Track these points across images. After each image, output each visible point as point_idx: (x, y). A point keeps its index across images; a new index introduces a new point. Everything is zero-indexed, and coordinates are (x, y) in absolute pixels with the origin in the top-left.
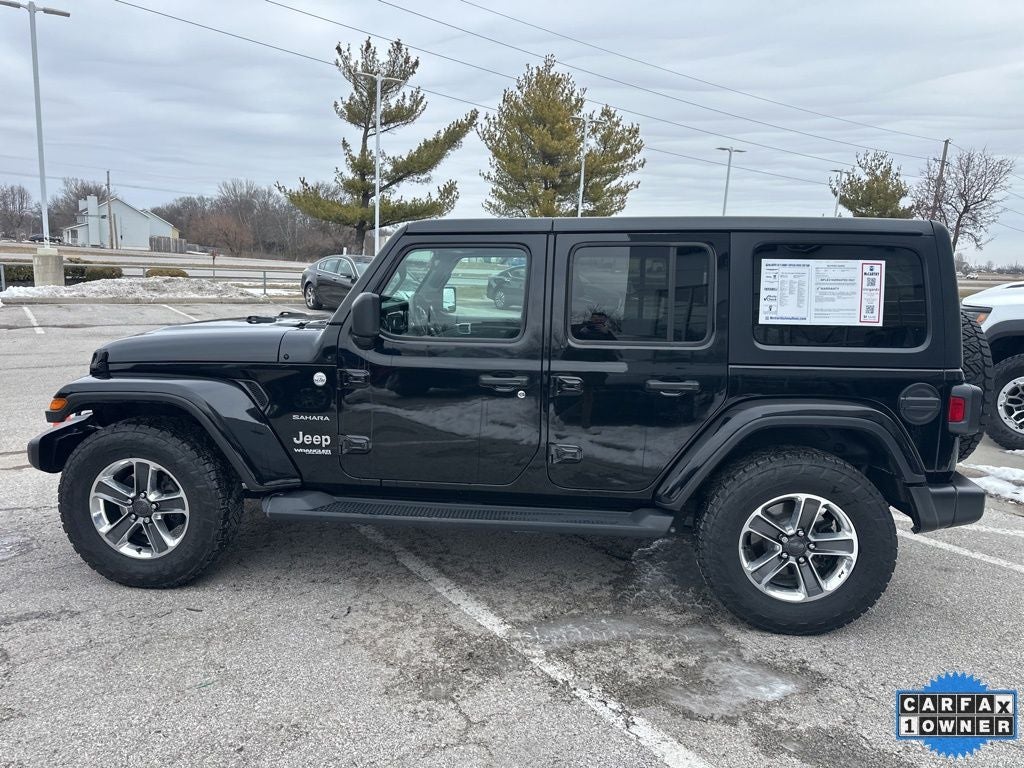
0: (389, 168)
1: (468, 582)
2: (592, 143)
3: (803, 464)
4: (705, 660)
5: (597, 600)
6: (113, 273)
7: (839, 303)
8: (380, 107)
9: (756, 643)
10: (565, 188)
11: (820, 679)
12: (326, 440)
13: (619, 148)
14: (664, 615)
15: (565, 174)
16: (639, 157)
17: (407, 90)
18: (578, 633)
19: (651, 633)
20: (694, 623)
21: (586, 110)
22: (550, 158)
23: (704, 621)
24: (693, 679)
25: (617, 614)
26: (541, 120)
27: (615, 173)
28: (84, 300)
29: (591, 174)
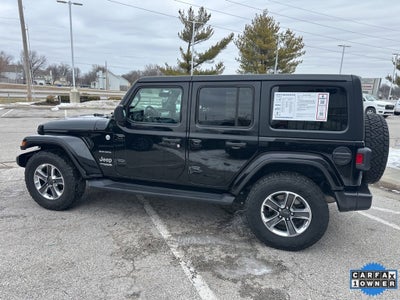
0: (198, 58)
1: (165, 217)
2: (282, 45)
3: (287, 179)
4: (240, 256)
5: (210, 229)
6: (97, 98)
7: (307, 111)
8: (195, 34)
9: (265, 252)
10: (269, 64)
11: (284, 269)
12: (110, 160)
13: (294, 46)
14: (234, 236)
15: (270, 58)
16: (302, 50)
17: (205, 27)
18: (194, 240)
19: (224, 243)
20: (245, 241)
21: (280, 32)
22: (264, 51)
23: (250, 241)
24: (230, 263)
25: (215, 235)
26: (260, 36)
27: (292, 57)
28: (85, 108)
29: (280, 57)
